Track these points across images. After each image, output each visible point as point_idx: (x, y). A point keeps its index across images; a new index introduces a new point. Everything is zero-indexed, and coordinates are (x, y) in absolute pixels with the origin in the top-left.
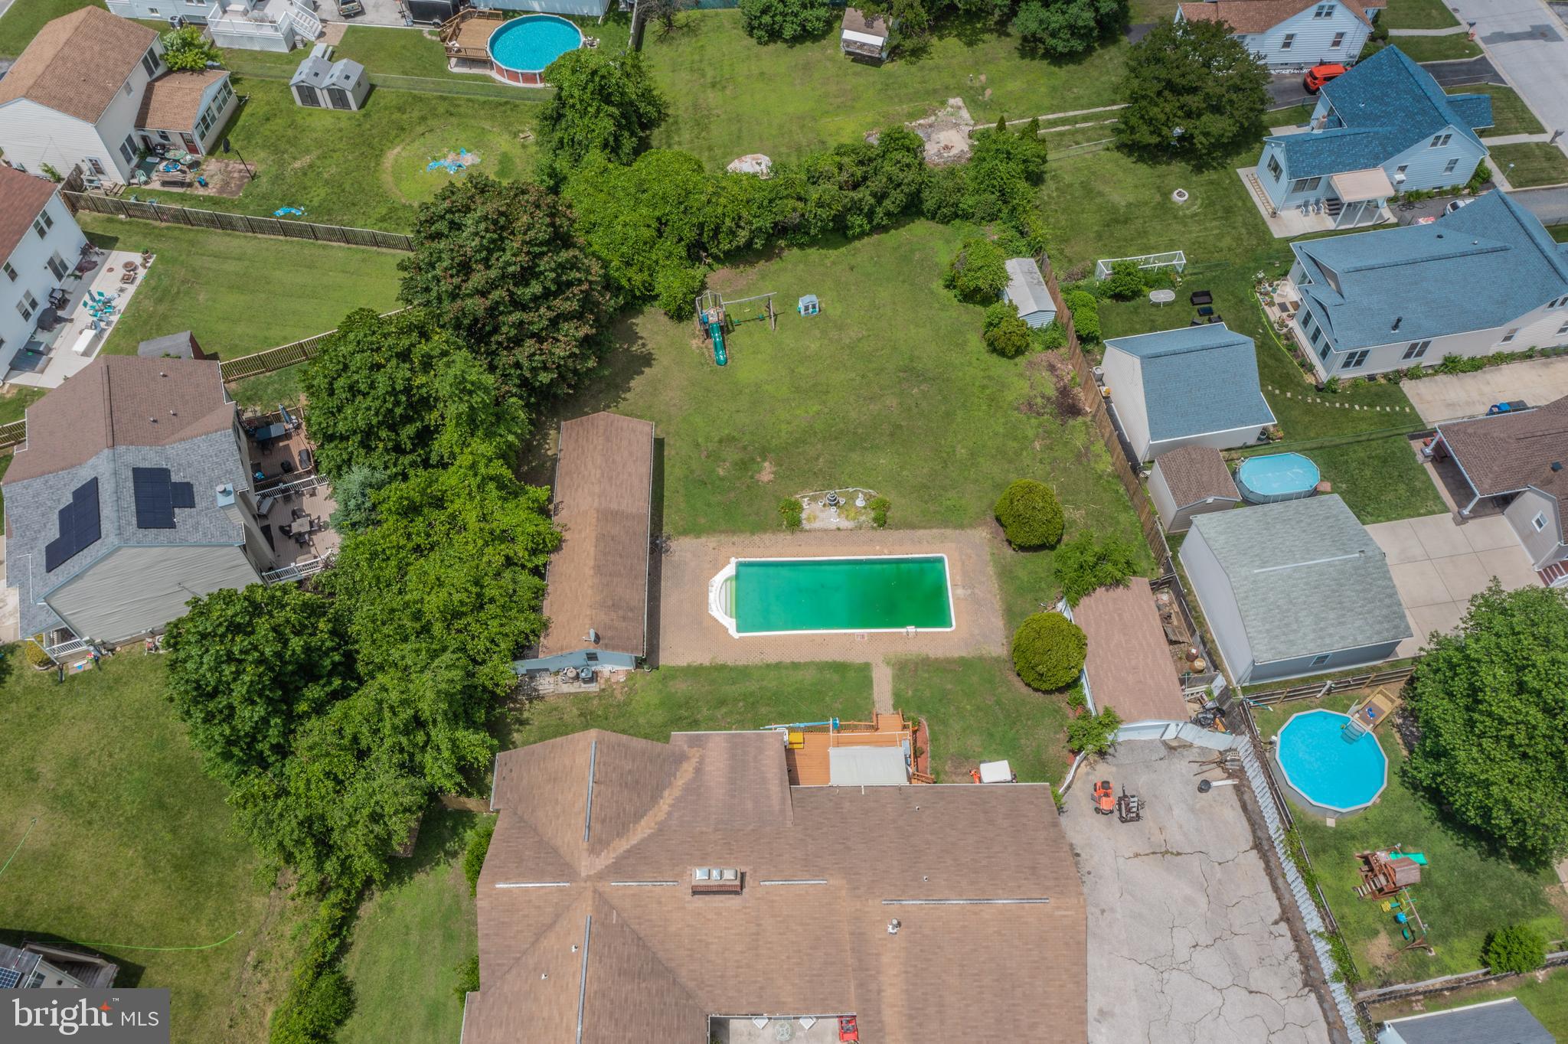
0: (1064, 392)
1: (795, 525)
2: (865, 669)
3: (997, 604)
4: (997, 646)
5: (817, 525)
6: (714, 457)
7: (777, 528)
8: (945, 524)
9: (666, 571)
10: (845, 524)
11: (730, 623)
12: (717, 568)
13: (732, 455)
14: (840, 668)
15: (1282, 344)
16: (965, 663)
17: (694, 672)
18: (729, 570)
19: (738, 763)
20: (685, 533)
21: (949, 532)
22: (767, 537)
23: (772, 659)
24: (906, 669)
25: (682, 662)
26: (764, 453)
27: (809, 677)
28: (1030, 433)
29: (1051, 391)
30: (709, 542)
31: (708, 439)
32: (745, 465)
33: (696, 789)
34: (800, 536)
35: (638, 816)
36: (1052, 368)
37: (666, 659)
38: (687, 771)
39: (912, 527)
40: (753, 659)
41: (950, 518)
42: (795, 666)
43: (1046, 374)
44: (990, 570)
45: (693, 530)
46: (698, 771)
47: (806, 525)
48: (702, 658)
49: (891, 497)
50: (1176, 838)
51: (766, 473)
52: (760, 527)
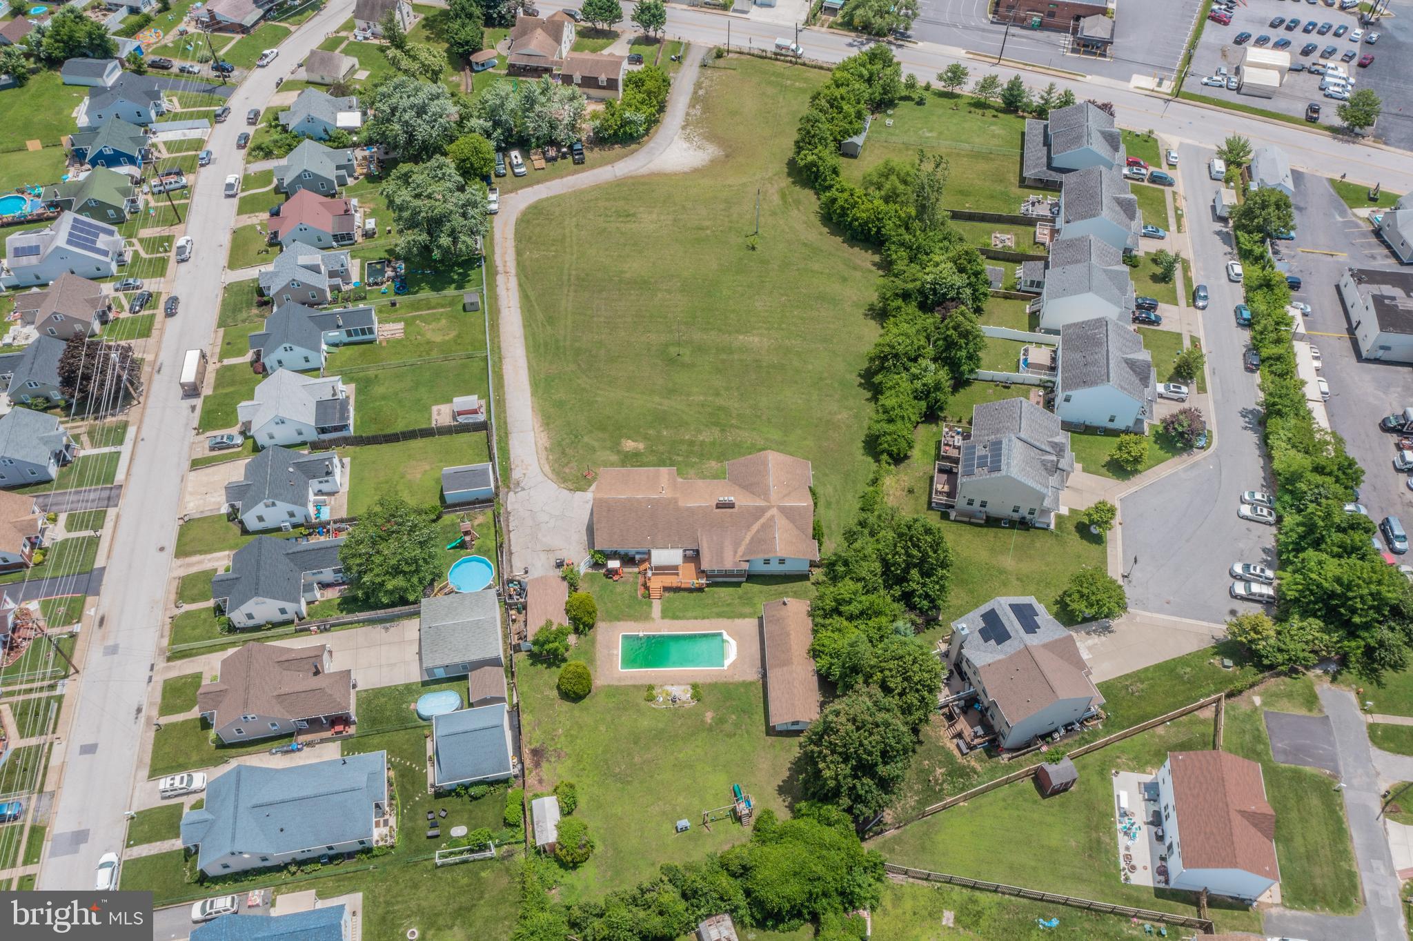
0: (537, 765)
1: (695, 687)
2: (663, 618)
3: (598, 646)
4: (602, 628)
5: (683, 687)
6: (737, 725)
7: (704, 685)
8: (617, 688)
9: (759, 663)
10: (669, 688)
11: (726, 636)
12: (733, 665)
13: (728, 727)
14: (675, 617)
15: (398, 801)
16: (619, 619)
17: (742, 616)
18: (727, 662)
19: (720, 554)
20: (751, 683)
21: (616, 683)
22: (709, 681)
23: (706, 621)
24: (646, 617)
25: (747, 620)
26: (710, 729)
27: (690, 614)
28: (563, 738)
29: (545, 765)
30: (738, 678)
31: (742, 736)
32: (721, 721)
33: (737, 545)
34: (692, 681)
35: (758, 531)
36: (540, 781)
37: (755, 621)
38: (740, 553)
39: (635, 686)
40: (715, 621)
41: (614, 691)
42: (696, 618)
43: (545, 777)
44: (598, 663)
45: (747, 685)
46: (736, 552)
47: (689, 687)
48: (738, 621)
49: (643, 703)
50: (543, 556)
51: (709, 716)
52: (713, 686)
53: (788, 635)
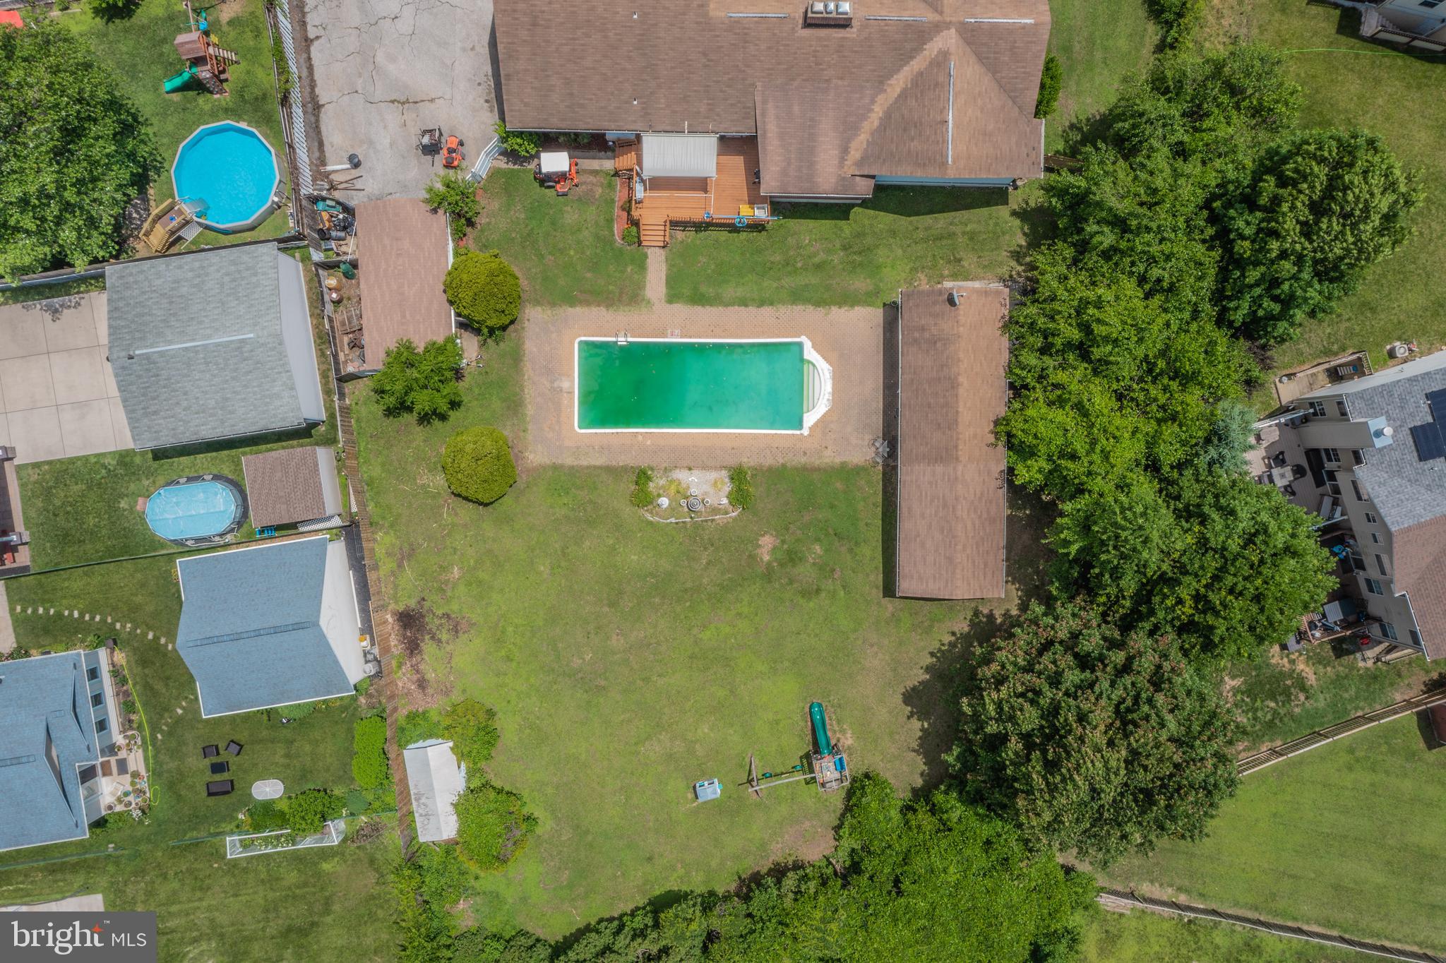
0: (413, 647)
1: (738, 475)
2: (672, 298)
3: (528, 369)
4: (534, 317)
5: (713, 475)
6: (825, 570)
7: (758, 471)
8: (573, 471)
9: (878, 421)
10: (681, 475)
11: (810, 353)
12: (822, 423)
13: (805, 572)
14: (698, 299)
15: (140, 716)
16: (570, 300)
17: (848, 299)
18: (810, 419)
19: (807, 154)
20: (858, 470)
21: (569, 461)
22: (769, 461)
23: (767, 311)
24: (630, 296)
25: (860, 311)
26: (768, 575)
27: (729, 291)
28: (462, 589)
29: (428, 647)
30: (831, 457)
31: (833, 595)
32: (792, 557)
33: (849, 129)
34: (733, 462)
35: (904, 95)
36: (422, 684)
37: (876, 315)
38: (855, 154)
39: (609, 470)
40: (785, 311)
41: (566, 479)
42: (744, 303)
43: (430, 676)
44: (530, 410)
45: (847, 473)
46: (845, 150)
47: (724, 473)
48: (840, 315)
49: (627, 510)
50: (392, 116)
51: (767, 546)
52: (776, 474)
53: (953, 385)
